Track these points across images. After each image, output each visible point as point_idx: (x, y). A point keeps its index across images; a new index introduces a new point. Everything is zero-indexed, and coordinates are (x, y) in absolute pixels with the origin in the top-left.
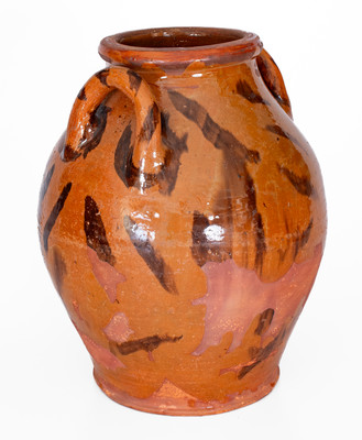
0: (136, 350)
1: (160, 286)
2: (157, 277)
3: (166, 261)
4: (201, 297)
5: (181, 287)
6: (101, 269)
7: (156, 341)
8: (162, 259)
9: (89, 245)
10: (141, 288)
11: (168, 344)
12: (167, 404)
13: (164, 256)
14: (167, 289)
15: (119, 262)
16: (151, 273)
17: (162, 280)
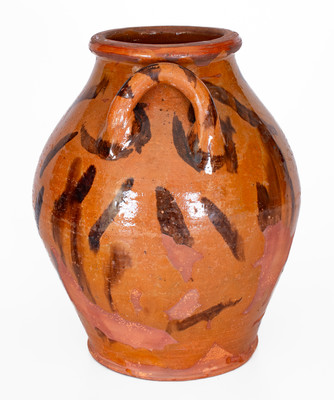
0: (197, 322)
1: (232, 257)
2: (231, 248)
3: (239, 233)
4: (260, 259)
5: (247, 253)
6: (177, 252)
7: (219, 308)
8: (236, 231)
9: (164, 232)
10: (216, 262)
11: (228, 309)
12: (210, 367)
13: (238, 228)
14: (237, 258)
15: (197, 242)
16: (226, 246)
17: (234, 250)
